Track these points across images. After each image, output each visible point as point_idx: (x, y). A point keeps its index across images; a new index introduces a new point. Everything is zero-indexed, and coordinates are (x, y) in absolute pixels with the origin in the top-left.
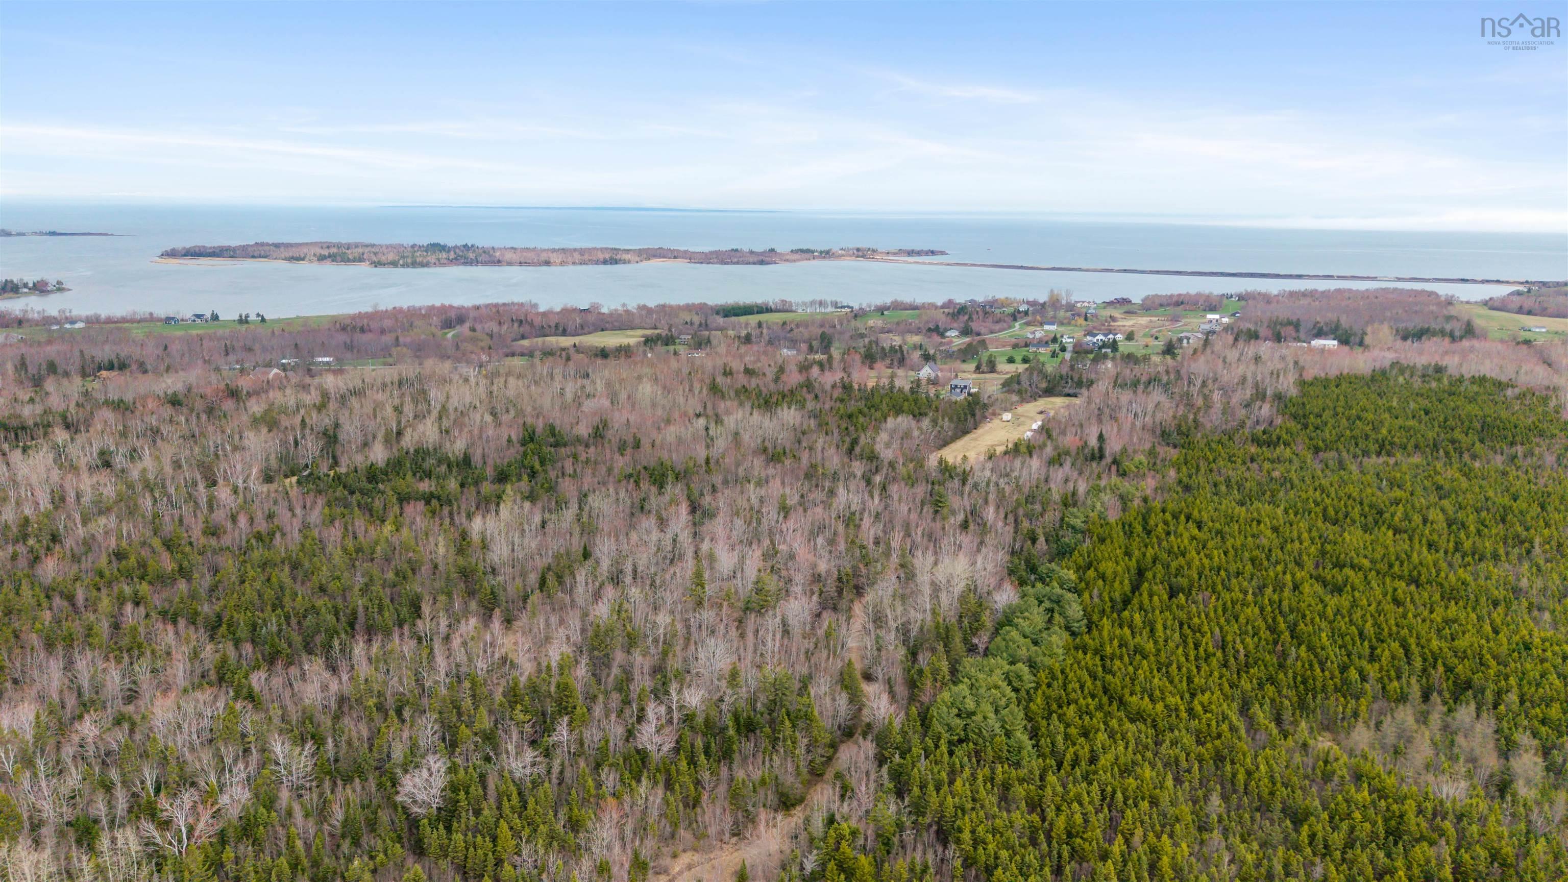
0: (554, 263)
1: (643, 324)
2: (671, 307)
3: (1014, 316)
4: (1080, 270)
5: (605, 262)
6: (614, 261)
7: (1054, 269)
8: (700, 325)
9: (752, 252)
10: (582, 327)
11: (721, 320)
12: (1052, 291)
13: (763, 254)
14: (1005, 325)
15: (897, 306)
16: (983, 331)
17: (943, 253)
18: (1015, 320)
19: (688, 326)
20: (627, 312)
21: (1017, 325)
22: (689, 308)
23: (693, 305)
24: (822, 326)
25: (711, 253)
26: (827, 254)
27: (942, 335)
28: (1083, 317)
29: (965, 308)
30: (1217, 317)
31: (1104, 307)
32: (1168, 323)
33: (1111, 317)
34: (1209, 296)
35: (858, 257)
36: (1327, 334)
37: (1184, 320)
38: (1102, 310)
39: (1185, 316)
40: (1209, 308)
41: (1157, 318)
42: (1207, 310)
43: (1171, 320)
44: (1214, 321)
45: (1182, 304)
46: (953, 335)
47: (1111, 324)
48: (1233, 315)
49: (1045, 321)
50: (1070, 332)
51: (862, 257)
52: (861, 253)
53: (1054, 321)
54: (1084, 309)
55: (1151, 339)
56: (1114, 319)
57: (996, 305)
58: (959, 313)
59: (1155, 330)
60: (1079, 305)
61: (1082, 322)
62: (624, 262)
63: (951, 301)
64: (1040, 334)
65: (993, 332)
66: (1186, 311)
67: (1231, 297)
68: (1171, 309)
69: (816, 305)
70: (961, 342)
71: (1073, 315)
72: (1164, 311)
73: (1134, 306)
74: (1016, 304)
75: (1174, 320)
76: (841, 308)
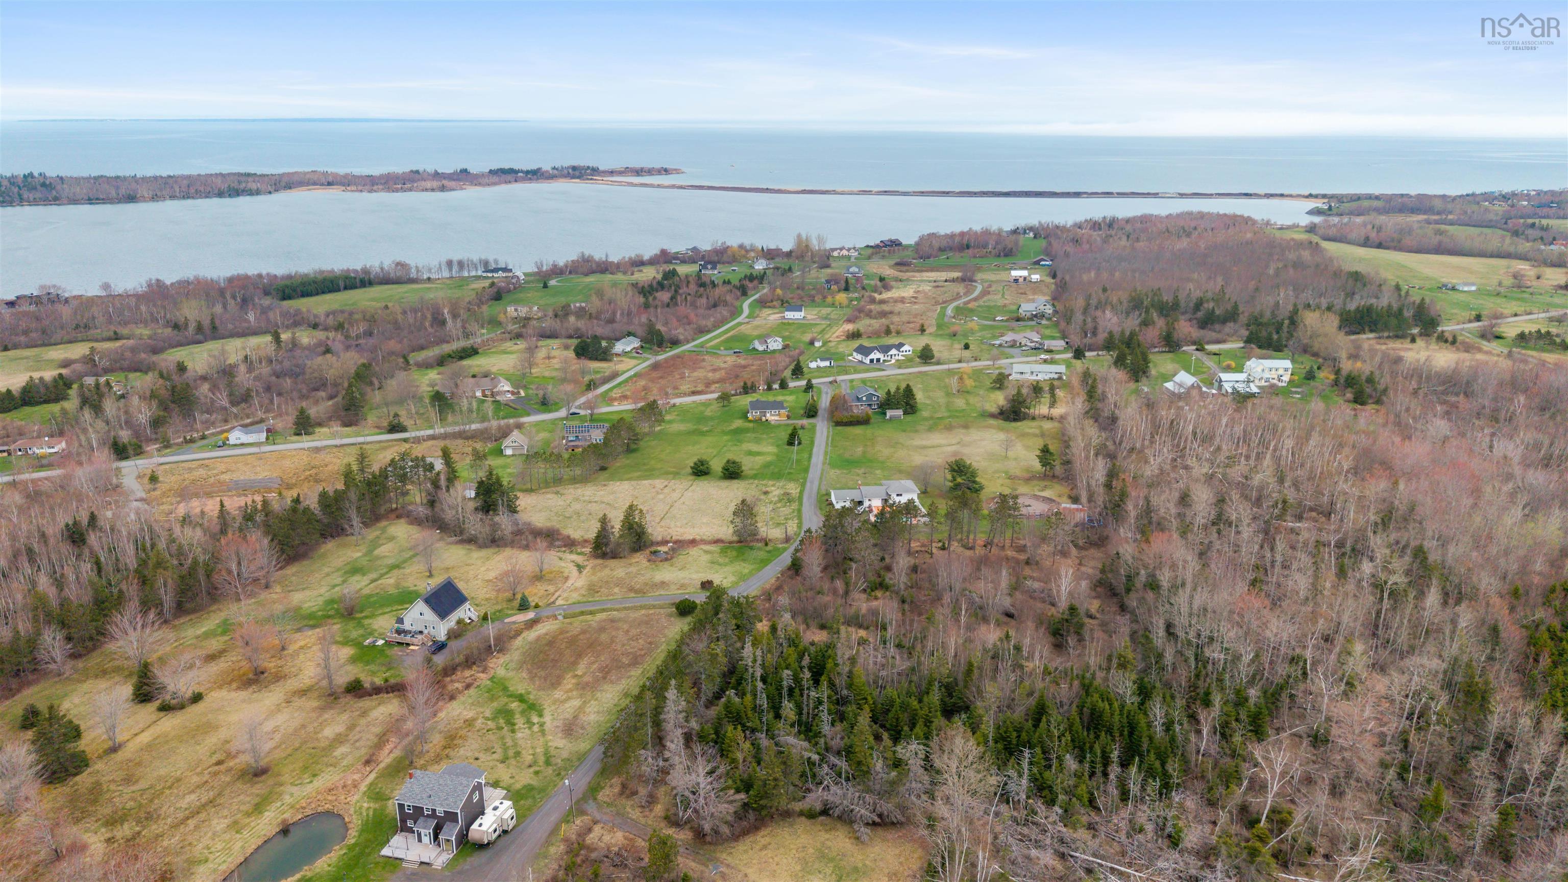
1: (97, 333)
4: (834, 192)
9: (436, 174)
12: (799, 236)
13: (451, 175)
15: (583, 267)
16: (680, 332)
17: (678, 171)
18: (744, 292)
21: (746, 306)
25: (381, 177)
26: (535, 175)
27: (607, 355)
28: (843, 285)
29: (674, 273)
30: (1024, 273)
31: (869, 258)
32: (960, 288)
33: (882, 279)
34: (999, 233)
35: (573, 177)
36: (1224, 320)
37: (979, 276)
38: (866, 262)
39: (979, 269)
40: (1006, 255)
41: (943, 275)
42: (1005, 261)
43: (963, 280)
44: (1021, 280)
45: (968, 247)
46: (628, 349)
47: (886, 295)
48: (1037, 263)
49: (789, 295)
50: (825, 323)
51: (578, 177)
52: (578, 173)
53: (801, 298)
54: (844, 263)
55: (958, 352)
56: (884, 283)
57: (725, 258)
58: (661, 286)
59: (950, 311)
60: (835, 254)
61: (842, 297)
62: (251, 193)
63: (664, 252)
64: (775, 344)
65: (702, 331)
66: (977, 261)
67: (1025, 233)
68: (957, 258)
69: (455, 268)
70: (632, 373)
71: (828, 282)
72: (950, 262)
73: (906, 253)
74: (753, 254)
75: (967, 280)
76: (491, 271)
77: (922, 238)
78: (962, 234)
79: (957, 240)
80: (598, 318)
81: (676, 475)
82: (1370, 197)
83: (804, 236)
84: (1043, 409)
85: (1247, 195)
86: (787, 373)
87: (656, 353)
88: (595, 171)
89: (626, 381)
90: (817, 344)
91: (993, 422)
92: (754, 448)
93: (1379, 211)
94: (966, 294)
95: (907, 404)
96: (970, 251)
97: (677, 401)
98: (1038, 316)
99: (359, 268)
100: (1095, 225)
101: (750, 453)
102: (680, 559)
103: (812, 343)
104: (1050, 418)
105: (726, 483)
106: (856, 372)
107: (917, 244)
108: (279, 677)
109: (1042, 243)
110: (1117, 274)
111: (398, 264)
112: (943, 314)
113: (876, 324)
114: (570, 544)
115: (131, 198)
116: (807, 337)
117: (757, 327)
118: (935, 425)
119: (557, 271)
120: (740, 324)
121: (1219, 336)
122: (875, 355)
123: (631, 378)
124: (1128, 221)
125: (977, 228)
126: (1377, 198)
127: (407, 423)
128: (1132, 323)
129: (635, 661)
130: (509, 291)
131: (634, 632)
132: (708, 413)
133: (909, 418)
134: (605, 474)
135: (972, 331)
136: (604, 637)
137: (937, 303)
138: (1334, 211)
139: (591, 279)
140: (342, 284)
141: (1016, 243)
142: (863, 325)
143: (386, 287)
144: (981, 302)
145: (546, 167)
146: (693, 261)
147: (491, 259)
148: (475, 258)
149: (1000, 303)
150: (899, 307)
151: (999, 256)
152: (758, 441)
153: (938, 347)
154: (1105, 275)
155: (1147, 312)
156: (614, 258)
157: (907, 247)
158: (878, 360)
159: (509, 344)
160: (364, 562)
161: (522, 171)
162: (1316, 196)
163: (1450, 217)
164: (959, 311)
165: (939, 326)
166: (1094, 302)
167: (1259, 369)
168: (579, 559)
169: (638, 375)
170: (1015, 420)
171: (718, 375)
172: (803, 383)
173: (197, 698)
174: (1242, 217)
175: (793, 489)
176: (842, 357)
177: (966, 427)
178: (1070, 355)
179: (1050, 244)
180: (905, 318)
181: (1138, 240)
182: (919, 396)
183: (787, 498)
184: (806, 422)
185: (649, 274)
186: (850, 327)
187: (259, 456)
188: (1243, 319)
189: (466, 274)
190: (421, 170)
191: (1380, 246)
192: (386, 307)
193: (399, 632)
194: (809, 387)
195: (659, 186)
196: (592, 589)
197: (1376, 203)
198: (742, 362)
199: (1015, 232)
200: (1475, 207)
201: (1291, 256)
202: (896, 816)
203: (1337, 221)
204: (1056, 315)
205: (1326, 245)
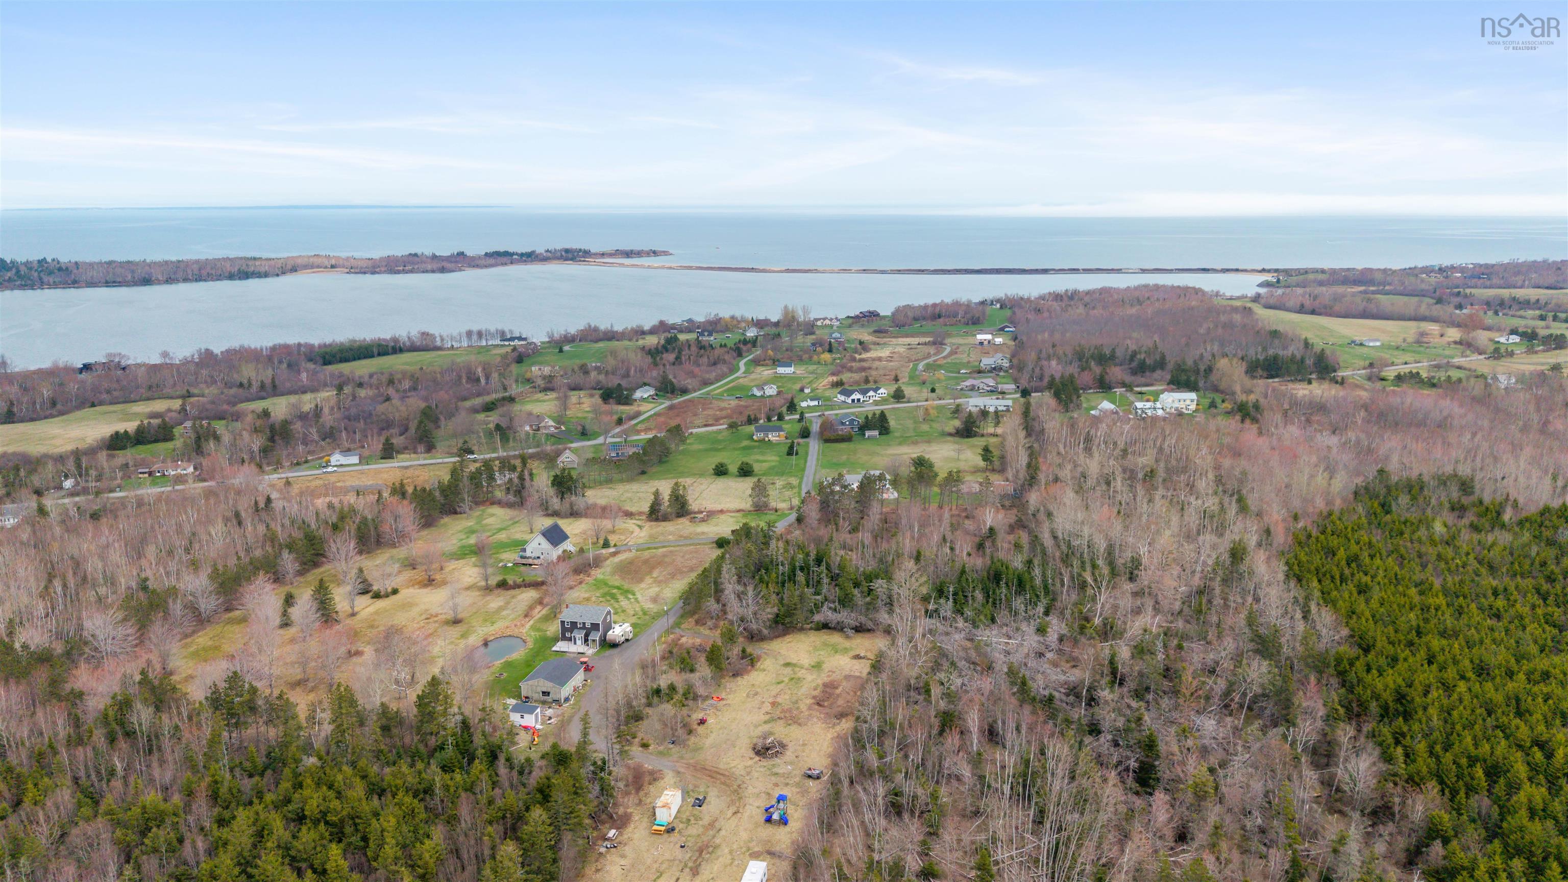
1: (171, 391)
3: (741, 348)
6: (244, 275)
8: (263, 386)
9: (434, 257)
11: (308, 374)
12: (786, 307)
13: (447, 258)
14: (725, 369)
15: (591, 335)
16: (689, 382)
17: (665, 253)
18: (740, 354)
19: (242, 390)
21: (742, 364)
24: (457, 381)
26: (529, 257)
27: (628, 401)
28: (827, 347)
29: (675, 339)
30: (989, 337)
31: (850, 326)
32: (932, 350)
33: (861, 343)
34: (968, 305)
35: (566, 259)
36: (1153, 369)
37: (948, 341)
38: (847, 330)
39: (950, 335)
40: (974, 323)
41: (914, 341)
42: (973, 328)
43: (934, 343)
44: (986, 343)
45: (939, 316)
46: (645, 396)
47: (864, 356)
48: (1002, 329)
49: (779, 356)
50: (812, 377)
51: (571, 259)
52: (571, 255)
53: (790, 358)
54: (827, 331)
55: (926, 393)
56: (864, 346)
57: (719, 328)
58: (665, 349)
59: (921, 366)
60: (819, 323)
61: (827, 356)
62: (259, 275)
63: (662, 323)
64: (771, 390)
65: (706, 383)
66: (948, 328)
67: (992, 304)
68: (929, 326)
69: (475, 337)
70: (652, 412)
71: (813, 344)
72: (923, 330)
73: (883, 322)
74: (743, 325)
75: (938, 343)
76: (509, 340)
77: (898, 310)
78: (935, 305)
79: (930, 310)
80: (613, 373)
81: (701, 475)
82: (1316, 271)
83: (790, 308)
84: (991, 430)
85: (1205, 270)
86: (784, 409)
87: (670, 399)
88: (587, 253)
89: (648, 419)
90: (807, 391)
91: (950, 438)
92: (761, 458)
93: (1321, 283)
94: (935, 354)
95: (882, 426)
96: (941, 320)
97: (694, 431)
98: (996, 369)
99: (388, 337)
100: (1057, 297)
101: (758, 461)
102: (714, 521)
103: (802, 390)
104: (995, 435)
105: (742, 479)
106: (840, 409)
107: (894, 314)
108: (444, 583)
109: (1008, 313)
110: (1068, 335)
111: (423, 334)
112: (915, 368)
113: (856, 376)
114: (629, 515)
115: (146, 281)
116: (797, 387)
117: (753, 380)
118: (905, 440)
119: (569, 339)
120: (738, 378)
121: (1148, 381)
122: (856, 396)
123: (651, 416)
124: (1088, 293)
125: (948, 300)
126: (1323, 271)
127: (475, 448)
128: (1073, 369)
129: (692, 570)
130: (529, 356)
131: (687, 556)
132: (720, 437)
133: (883, 437)
134: (645, 477)
135: (939, 380)
136: (667, 560)
137: (910, 361)
138: (1283, 284)
139: (601, 345)
140: (375, 351)
141: (984, 313)
142: (846, 377)
143: (415, 353)
144: (949, 360)
145: (540, 250)
146: (689, 330)
147: (506, 330)
148: (492, 329)
149: (966, 360)
150: (877, 363)
151: (966, 325)
152: (763, 454)
153: (908, 391)
154: (1057, 336)
155: (1087, 362)
156: (618, 328)
157: (884, 317)
158: (859, 400)
159: (540, 396)
160: (477, 527)
161: (517, 254)
162: (1269, 271)
163: (1387, 288)
164: (928, 367)
165: (911, 378)
166: (1044, 355)
167: (1170, 400)
168: (639, 523)
169: (657, 415)
170: (968, 437)
171: (724, 413)
172: (797, 417)
173: (395, 592)
174: (1194, 288)
175: (794, 481)
176: (829, 399)
177: (929, 442)
178: (1018, 395)
179: (1014, 313)
180: (882, 372)
181: (1094, 308)
182: (892, 423)
183: (790, 486)
184: (801, 441)
185: (652, 341)
186: (835, 379)
187: (362, 472)
188: (1170, 366)
189: (484, 343)
190: (419, 253)
191: (1313, 312)
192: (421, 369)
193: (522, 557)
194: (801, 419)
195: (649, 267)
196: (651, 536)
197: (1320, 277)
198: (742, 403)
199: (983, 303)
200: (1412, 279)
201: (1223, 318)
202: (870, 625)
203: (1280, 292)
204: (1011, 367)
205: (1260, 311)
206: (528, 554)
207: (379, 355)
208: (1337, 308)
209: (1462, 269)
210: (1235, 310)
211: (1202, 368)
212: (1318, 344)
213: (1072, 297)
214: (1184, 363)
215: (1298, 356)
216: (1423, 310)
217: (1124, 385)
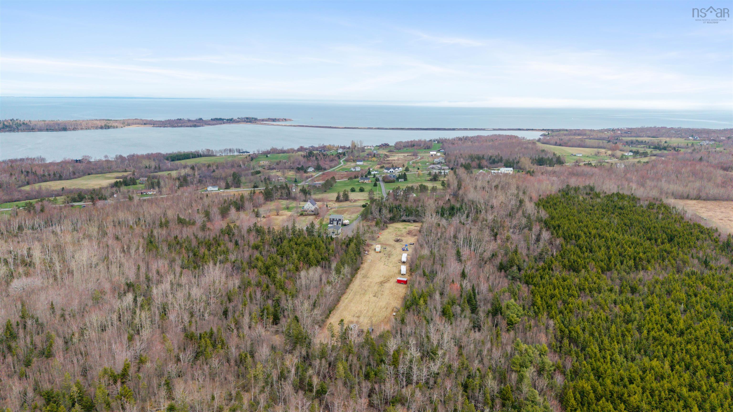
0: (70, 130)
1: (119, 169)
2: (138, 156)
3: (339, 156)
4: (358, 128)
5: (102, 128)
6: (107, 127)
7: (345, 128)
8: (155, 168)
9: (189, 121)
10: (74, 173)
11: (169, 164)
12: (351, 142)
13: (196, 121)
14: (336, 163)
15: (274, 151)
16: (327, 167)
17: (290, 120)
18: (339, 158)
19: (147, 169)
20: (108, 161)
21: (342, 161)
22: (149, 157)
23: (152, 154)
24: (232, 166)
25: (166, 121)
26: (231, 121)
27: (306, 172)
28: (373, 156)
29: (312, 153)
30: (435, 153)
31: (379, 149)
32: (414, 157)
33: (385, 155)
34: (425, 141)
35: (247, 122)
36: (498, 162)
37: (419, 155)
39: (419, 153)
40: (428, 148)
41: (406, 154)
42: (428, 150)
43: (413, 155)
44: (434, 155)
45: (414, 146)
46: (312, 170)
47: (388, 159)
48: (439, 150)
49: (355, 158)
50: (371, 165)
51: (250, 122)
52: (249, 120)
53: (360, 159)
54: (370, 150)
55: (416, 169)
56: (387, 156)
57: (327, 149)
58: (310, 156)
59: (411, 162)
60: (366, 148)
61: (374, 159)
62: (114, 127)
63: (302, 148)
64: (358, 169)
65: (331, 167)
66: (418, 150)
67: (434, 141)
68: (410, 149)
69: (228, 152)
70: (317, 175)
71: (367, 155)
72: (408, 150)
74: (336, 148)
75: (415, 155)
76: (242, 153)
77: (397, 143)
78: (411, 141)
79: (410, 143)
82: (564, 130)
83: (353, 142)
86: (367, 174)
87: (321, 172)
89: (316, 177)
90: (372, 169)
91: (430, 181)
94: (415, 159)
95: (405, 178)
98: (440, 163)
99: (194, 151)
100: (460, 139)
101: (365, 188)
102: (359, 202)
103: (370, 169)
104: (445, 180)
105: (362, 192)
106: (387, 174)
107: (395, 145)
108: (282, 215)
109: (441, 144)
110: (466, 151)
111: (207, 150)
112: (409, 163)
113: (388, 165)
116: (367, 168)
117: (349, 166)
118: (413, 182)
120: (343, 165)
121: (496, 165)
124: (472, 137)
126: (566, 130)
130: (255, 158)
131: (354, 209)
132: (347, 182)
133: (406, 181)
135: (420, 166)
137: (406, 160)
138: (550, 135)
139: (283, 154)
140: (191, 156)
141: (431, 144)
142: (384, 165)
144: (421, 160)
145: (235, 118)
146: (314, 150)
147: (238, 149)
148: (233, 149)
149: (427, 161)
150: (394, 161)
151: (425, 149)
152: (366, 186)
153: (410, 169)
154: (462, 151)
155: (474, 159)
156: (285, 149)
157: (391, 146)
158: (392, 171)
159: (272, 171)
161: (225, 119)
162: (545, 130)
163: (591, 137)
164: (413, 163)
165: (409, 165)
166: (457, 157)
167: (504, 170)
168: (335, 202)
169: (320, 176)
170: (435, 181)
171: (344, 176)
172: (372, 176)
174: (514, 136)
176: (382, 171)
177: (423, 181)
178: (450, 170)
179: (443, 145)
180: (397, 163)
181: (475, 142)
182: (408, 177)
184: (377, 182)
185: (302, 153)
186: (380, 165)
188: (505, 160)
189: (232, 154)
191: (560, 145)
193: (303, 209)
194: (374, 177)
196: (340, 205)
197: (565, 132)
198: (349, 173)
199: (431, 140)
200: (601, 133)
201: (524, 146)
202: (417, 220)
203: (548, 138)
204: (446, 162)
205: (539, 145)
206: (305, 208)
207: (193, 158)
208: (569, 144)
209: (621, 130)
210: (530, 143)
211: (515, 161)
212: (558, 154)
213: (466, 139)
214: (509, 159)
215: (550, 158)
216: (601, 145)
217: (487, 167)
